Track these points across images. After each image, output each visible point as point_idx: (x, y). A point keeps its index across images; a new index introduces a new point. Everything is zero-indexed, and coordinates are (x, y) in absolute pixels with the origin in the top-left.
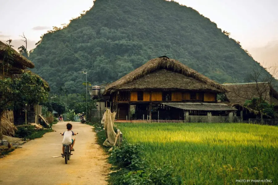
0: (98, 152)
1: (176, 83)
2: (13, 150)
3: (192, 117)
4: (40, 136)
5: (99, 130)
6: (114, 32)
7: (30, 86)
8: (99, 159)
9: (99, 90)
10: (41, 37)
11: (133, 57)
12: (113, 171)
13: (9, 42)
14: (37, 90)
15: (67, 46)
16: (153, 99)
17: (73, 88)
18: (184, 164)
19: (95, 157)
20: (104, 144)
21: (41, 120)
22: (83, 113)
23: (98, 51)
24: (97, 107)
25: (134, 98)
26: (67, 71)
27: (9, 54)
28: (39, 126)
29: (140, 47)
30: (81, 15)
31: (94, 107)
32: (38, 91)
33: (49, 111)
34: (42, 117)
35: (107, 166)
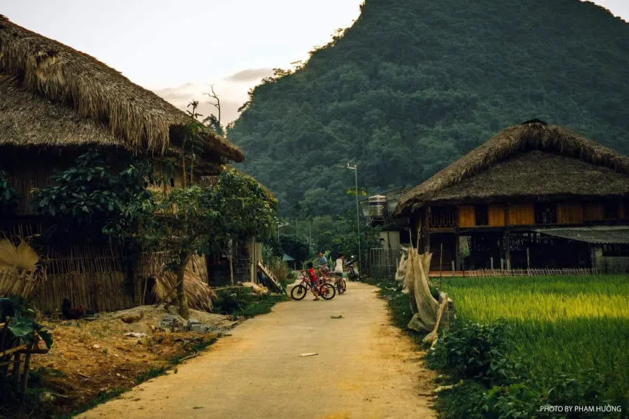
0: (399, 344)
1: (567, 181)
2: (213, 341)
3: (610, 259)
4: (266, 311)
5: (393, 294)
6: (409, 71)
7: (240, 201)
8: (403, 358)
9: (385, 204)
10: (249, 93)
11: (456, 127)
12: (443, 387)
13: (192, 106)
14: (254, 208)
15: (306, 111)
16: (513, 221)
17: (323, 202)
18: (613, 369)
19: (394, 356)
20: (410, 326)
21: (263, 275)
22: (352, 257)
23: (376, 117)
24: (383, 243)
25: (467, 221)
26: (308, 166)
27: (194, 134)
28: (260, 289)
29: (472, 103)
30: (334, 38)
31: (376, 244)
32: (258, 210)
33: (275, 255)
34: (265, 270)
35: (426, 375)
